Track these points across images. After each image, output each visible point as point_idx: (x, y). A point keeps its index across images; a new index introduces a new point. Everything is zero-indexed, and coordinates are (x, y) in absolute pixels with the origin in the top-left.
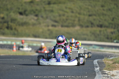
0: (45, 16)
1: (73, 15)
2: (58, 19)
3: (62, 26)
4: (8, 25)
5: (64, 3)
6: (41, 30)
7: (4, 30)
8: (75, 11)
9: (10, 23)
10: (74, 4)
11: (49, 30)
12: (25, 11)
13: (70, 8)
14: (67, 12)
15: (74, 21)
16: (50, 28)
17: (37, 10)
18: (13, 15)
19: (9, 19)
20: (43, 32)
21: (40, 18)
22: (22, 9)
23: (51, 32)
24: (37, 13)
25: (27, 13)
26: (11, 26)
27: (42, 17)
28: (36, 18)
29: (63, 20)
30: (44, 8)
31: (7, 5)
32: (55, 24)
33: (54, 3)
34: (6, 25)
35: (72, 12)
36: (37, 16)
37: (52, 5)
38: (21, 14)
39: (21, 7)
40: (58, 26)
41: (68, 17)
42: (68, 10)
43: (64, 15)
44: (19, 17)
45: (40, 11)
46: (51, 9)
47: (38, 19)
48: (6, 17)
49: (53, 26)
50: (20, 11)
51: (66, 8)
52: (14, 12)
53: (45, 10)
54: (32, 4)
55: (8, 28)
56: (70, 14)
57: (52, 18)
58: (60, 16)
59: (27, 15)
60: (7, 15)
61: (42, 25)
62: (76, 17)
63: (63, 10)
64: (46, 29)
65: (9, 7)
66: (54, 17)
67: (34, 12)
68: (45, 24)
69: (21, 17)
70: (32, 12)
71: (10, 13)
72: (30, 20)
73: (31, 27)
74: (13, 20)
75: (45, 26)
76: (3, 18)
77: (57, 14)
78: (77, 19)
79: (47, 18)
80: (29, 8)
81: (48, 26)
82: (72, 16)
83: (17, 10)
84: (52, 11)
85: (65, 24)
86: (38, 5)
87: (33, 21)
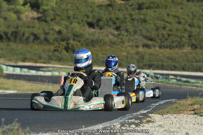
0: (131, 29)
1: (180, 27)
2: (153, 34)
3: (160, 47)
4: (68, 44)
5: (166, 7)
6: (124, 54)
7: (60, 53)
8: (183, 21)
9: (71, 42)
10: (182, 8)
11: (137, 53)
12: (99, 20)
13: (175, 16)
14: (170, 23)
15: (181, 37)
16: (141, 49)
17: (117, 19)
18: (77, 27)
19: (70, 35)
20: (127, 57)
21: (124, 33)
22: (94, 17)
24: (118, 25)
25: (101, 23)
26: (72, 46)
28: (116, 33)
29: (163, 36)
30: (131, 15)
31: (67, 10)
32: (150, 43)
34: (64, 43)
35: (179, 23)
36: (118, 29)
37: (144, 11)
38: (91, 25)
39: (91, 15)
40: (154, 46)
41: (170, 30)
42: (171, 20)
43: (164, 28)
45: (124, 21)
46: (142, 17)
47: (119, 35)
48: (64, 31)
49: (145, 46)
50: (90, 20)
51: (168, 15)
52: (79, 23)
53: (133, 19)
55: (67, 49)
57: (144, 32)
58: (157, 29)
59: (101, 28)
60: (67, 28)
61: (127, 44)
62: (185, 30)
64: (133, 51)
65: (71, 13)
66: (148, 31)
67: (115, 23)
68: (130, 44)
69: (92, 30)
70: (110, 23)
72: (107, 36)
73: (108, 47)
74: (76, 36)
75: (132, 46)
76: (59, 32)
77: (152, 26)
78: (186, 35)
79: (135, 32)
80: (104, 15)
81: (137, 47)
82: (177, 30)
83: (86, 18)
84: (145, 21)
85: (166, 43)
86: (119, 10)
87: (111, 37)
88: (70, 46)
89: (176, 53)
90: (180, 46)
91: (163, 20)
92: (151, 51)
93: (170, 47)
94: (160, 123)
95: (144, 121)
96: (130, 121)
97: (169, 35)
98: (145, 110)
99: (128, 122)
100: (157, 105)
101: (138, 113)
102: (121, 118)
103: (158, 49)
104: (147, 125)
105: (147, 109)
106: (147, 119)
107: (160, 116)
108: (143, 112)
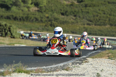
0: (81, 16)
1: (105, 15)
2: (92, 19)
3: (95, 25)
4: (51, 23)
5: (98, 6)
6: (78, 28)
7: (48, 27)
8: (106, 13)
9: (53, 22)
10: (106, 7)
12: (66, 12)
13: (103, 11)
14: (100, 14)
15: (105, 20)
16: (86, 26)
17: (75, 11)
18: (56, 15)
19: (53, 19)
21: (78, 18)
22: (64, 10)
25: (67, 13)
26: (54, 24)
27: (80, 17)
28: (74, 18)
30: (81, 10)
31: (52, 7)
32: (90, 23)
33: (90, 6)
34: (50, 23)
35: (104, 13)
36: (75, 16)
37: (88, 8)
38: (63, 14)
39: (62, 9)
40: (92, 24)
41: (100, 17)
42: (100, 12)
43: (97, 16)
44: (61, 17)
45: (78, 12)
46: (87, 10)
47: (76, 19)
48: (50, 17)
49: (88, 24)
50: (62, 12)
51: (99, 10)
52: (57, 13)
53: (82, 12)
54: (72, 6)
55: (51, 25)
56: (103, 15)
57: (88, 18)
58: (94, 16)
59: (67, 16)
60: (51, 15)
61: (79, 23)
62: (107, 17)
64: (82, 27)
65: (53, 8)
67: (74, 13)
68: (81, 23)
69: (63, 16)
70: (72, 13)
71: (53, 13)
72: (70, 19)
73: (70, 25)
74: (56, 19)
75: (82, 24)
76: (48, 17)
77: (92, 15)
78: (108, 19)
79: (83, 18)
80: (69, 10)
81: (84, 24)
82: (103, 17)
83: (60, 11)
84: (88, 12)
85: (98, 23)
86: (76, 7)
87: (72, 20)
88: (52, 24)
89: (103, 28)
90: (105, 24)
91: (97, 12)
92: (91, 27)
93: (100, 25)
97: (99, 19)
100: (91, 53)
102: (72, 60)
106: (86, 61)
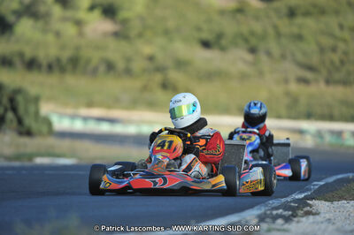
0: (276, 51)
2: (315, 60)
3: (328, 82)
5: (337, 12)
11: (288, 94)
12: (220, 36)
14: (345, 41)
16: (294, 87)
17: (252, 33)
18: (182, 49)
21: (263, 58)
23: (295, 100)
24: (254, 41)
25: (224, 42)
28: (249, 57)
29: (332, 62)
30: (275, 27)
32: (309, 75)
33: (307, 14)
34: (158, 78)
36: (253, 50)
37: (299, 20)
38: (206, 44)
40: (317, 81)
41: (346, 53)
42: (346, 35)
43: (334, 50)
44: (202, 57)
45: (263, 37)
46: (295, 30)
50: (206, 36)
51: (341, 27)
53: (278, 35)
54: (239, 16)
57: (300, 57)
58: (322, 50)
59: (223, 49)
63: (332, 35)
65: (171, 24)
66: (305, 54)
67: (246, 40)
74: (181, 64)
75: (278, 81)
76: (151, 58)
79: (283, 57)
80: (229, 27)
81: (286, 81)
84: (299, 37)
85: (337, 76)
86: (257, 18)
87: (241, 65)
92: (312, 89)
93: (345, 83)
94: (328, 216)
95: (300, 212)
96: (275, 212)
97: (342, 62)
98: (301, 193)
99: (271, 214)
100: (322, 183)
101: (289, 199)
102: (258, 207)
103: (322, 85)
104: (304, 219)
105: (303, 192)
106: (305, 209)
107: (327, 203)
108: (297, 197)
